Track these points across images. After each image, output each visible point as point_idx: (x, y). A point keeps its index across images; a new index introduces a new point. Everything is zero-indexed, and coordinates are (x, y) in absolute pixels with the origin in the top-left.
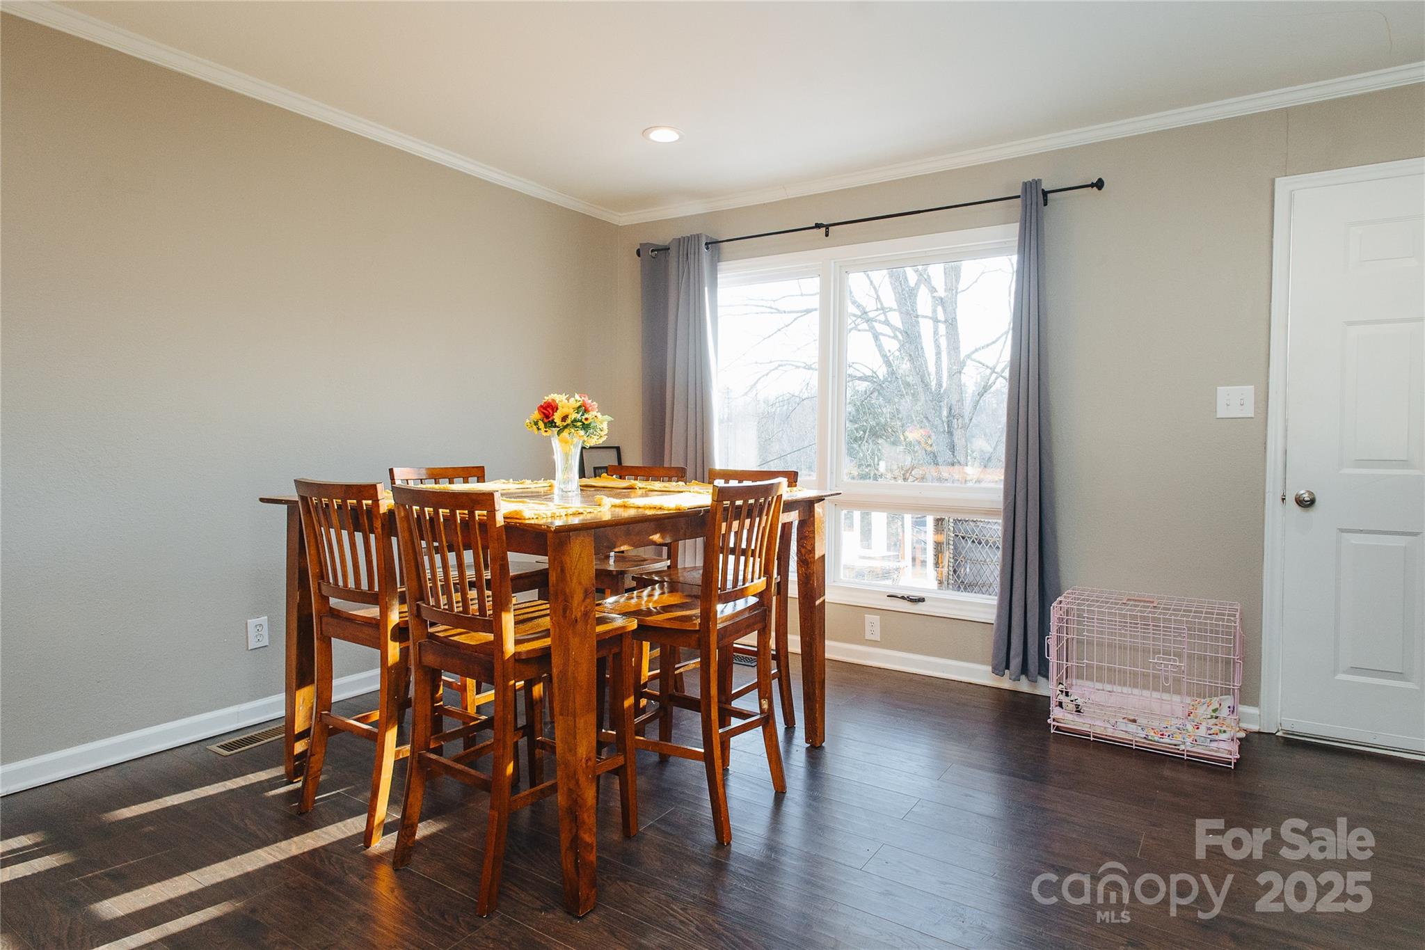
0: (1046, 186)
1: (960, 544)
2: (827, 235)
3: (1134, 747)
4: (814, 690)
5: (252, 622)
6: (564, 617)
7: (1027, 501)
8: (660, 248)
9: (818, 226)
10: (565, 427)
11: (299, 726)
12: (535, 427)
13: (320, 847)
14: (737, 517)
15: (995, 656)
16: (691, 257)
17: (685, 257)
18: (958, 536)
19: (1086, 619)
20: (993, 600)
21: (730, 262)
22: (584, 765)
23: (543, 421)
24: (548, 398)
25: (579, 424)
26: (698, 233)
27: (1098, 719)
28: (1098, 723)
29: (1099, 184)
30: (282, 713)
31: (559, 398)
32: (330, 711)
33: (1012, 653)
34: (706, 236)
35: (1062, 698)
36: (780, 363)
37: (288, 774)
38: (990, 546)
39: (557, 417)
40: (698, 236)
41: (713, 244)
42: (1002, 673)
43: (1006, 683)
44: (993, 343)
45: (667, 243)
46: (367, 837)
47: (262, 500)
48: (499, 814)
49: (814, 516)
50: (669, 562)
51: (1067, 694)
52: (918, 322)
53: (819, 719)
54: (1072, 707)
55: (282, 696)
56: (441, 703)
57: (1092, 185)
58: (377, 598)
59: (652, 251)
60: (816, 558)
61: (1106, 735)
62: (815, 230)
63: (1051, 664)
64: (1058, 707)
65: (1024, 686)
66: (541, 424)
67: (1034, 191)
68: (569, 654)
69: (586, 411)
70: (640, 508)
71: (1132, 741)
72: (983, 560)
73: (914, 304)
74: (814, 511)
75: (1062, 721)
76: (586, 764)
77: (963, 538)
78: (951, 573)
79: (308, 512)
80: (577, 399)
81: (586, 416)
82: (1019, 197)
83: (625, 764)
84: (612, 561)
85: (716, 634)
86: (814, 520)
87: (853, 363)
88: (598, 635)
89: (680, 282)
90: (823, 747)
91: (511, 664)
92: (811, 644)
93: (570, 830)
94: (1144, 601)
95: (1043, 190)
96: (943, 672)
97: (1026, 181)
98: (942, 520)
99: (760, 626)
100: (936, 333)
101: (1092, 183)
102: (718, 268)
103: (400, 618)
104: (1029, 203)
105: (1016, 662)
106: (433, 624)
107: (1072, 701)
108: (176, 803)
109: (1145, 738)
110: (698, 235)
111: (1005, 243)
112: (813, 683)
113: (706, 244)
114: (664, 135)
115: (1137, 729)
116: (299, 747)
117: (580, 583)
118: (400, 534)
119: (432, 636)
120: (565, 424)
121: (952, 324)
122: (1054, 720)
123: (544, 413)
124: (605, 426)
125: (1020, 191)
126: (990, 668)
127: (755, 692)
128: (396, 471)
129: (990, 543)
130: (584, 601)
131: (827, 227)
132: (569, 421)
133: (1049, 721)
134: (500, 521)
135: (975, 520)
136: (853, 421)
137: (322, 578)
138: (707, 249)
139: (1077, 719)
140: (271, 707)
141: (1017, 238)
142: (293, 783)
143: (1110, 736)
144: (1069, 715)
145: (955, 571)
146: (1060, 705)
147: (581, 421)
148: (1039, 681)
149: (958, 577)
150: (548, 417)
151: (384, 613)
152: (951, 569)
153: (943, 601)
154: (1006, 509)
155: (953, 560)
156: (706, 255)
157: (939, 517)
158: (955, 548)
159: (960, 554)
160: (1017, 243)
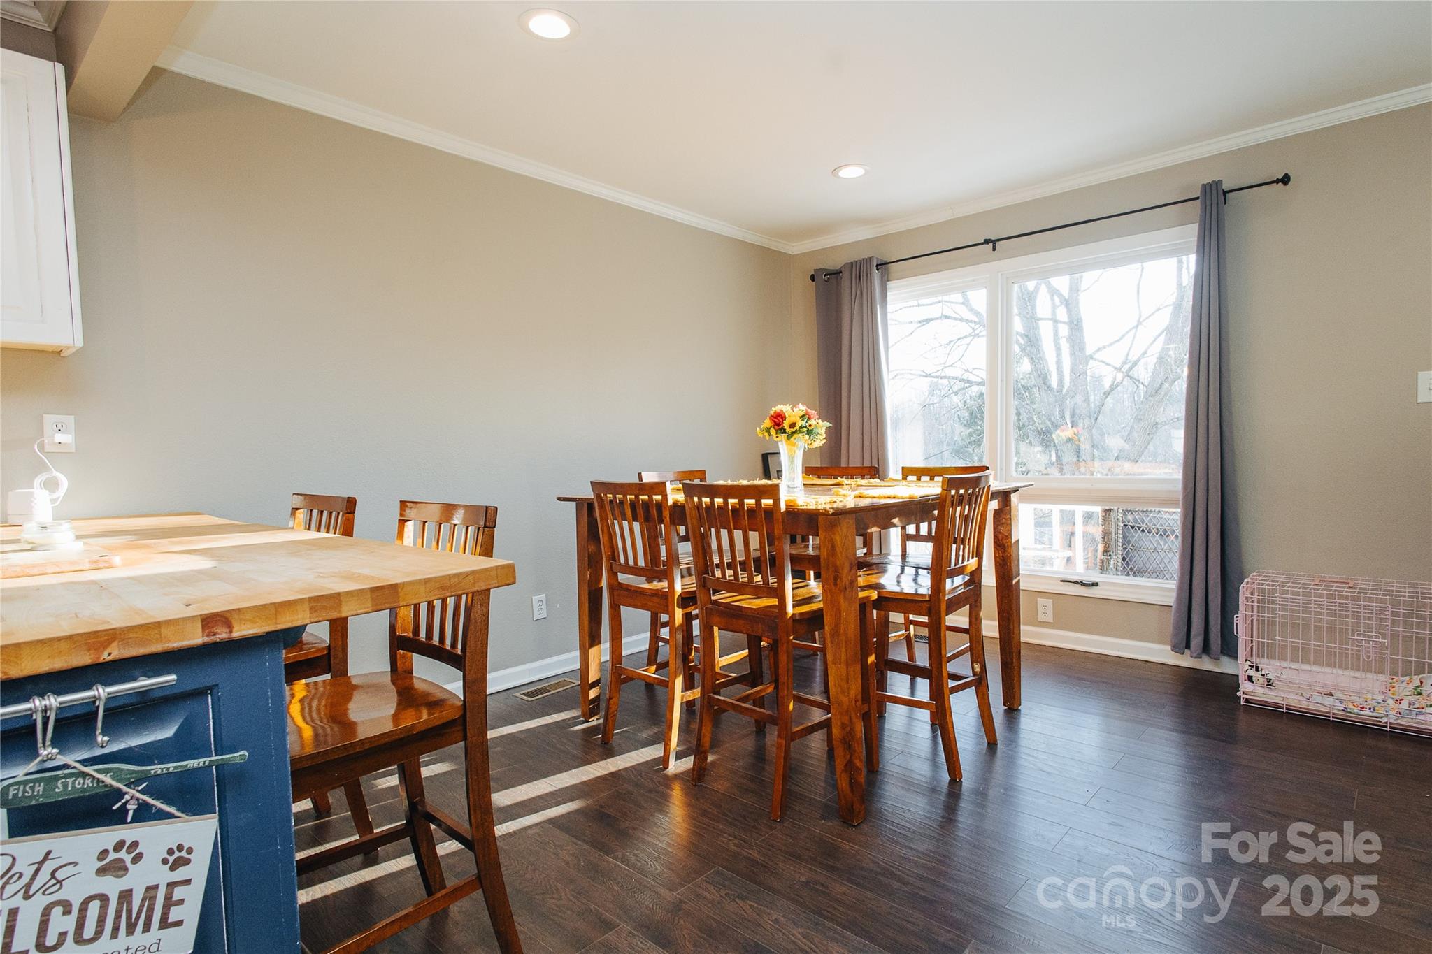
0: (1226, 187)
1: (1129, 534)
2: (994, 249)
3: (1331, 719)
4: (1012, 659)
5: (535, 598)
6: (836, 584)
7: (1208, 489)
8: (833, 272)
9: (987, 242)
10: (793, 433)
11: (592, 678)
12: (766, 434)
13: (631, 767)
14: (960, 503)
15: (1175, 635)
16: (864, 279)
17: (858, 279)
18: (1127, 525)
19: (1278, 599)
20: (1173, 585)
21: (901, 280)
22: (854, 705)
23: (774, 428)
24: (778, 408)
25: (805, 429)
26: (870, 256)
27: (1290, 692)
28: (1292, 696)
29: (1285, 180)
30: (578, 666)
31: (786, 409)
32: (621, 664)
33: (1193, 632)
34: (877, 258)
35: (1252, 672)
36: (897, 372)
37: (584, 715)
38: (1161, 534)
39: (786, 425)
40: (870, 259)
41: (883, 265)
42: (1182, 651)
43: (1186, 661)
44: (1118, 341)
45: (838, 268)
46: (664, 761)
47: (559, 499)
48: (786, 742)
49: (1010, 505)
50: (865, 550)
51: (1257, 669)
52: (1037, 324)
53: (1016, 686)
54: (1263, 680)
55: (577, 653)
56: (693, 664)
57: (1277, 181)
58: (666, 573)
59: (825, 275)
60: (1013, 542)
61: (1301, 708)
62: (985, 245)
63: (1240, 641)
64: (1247, 682)
65: (1207, 664)
66: (773, 431)
67: (1214, 192)
68: (840, 615)
69: (809, 418)
70: (875, 497)
71: (1329, 713)
72: (1154, 548)
73: (1033, 307)
74: (1010, 501)
75: (1252, 694)
76: (855, 704)
77: (1132, 527)
78: (1120, 560)
79: (602, 507)
80: (802, 408)
81: (810, 423)
82: (1197, 198)
83: (869, 711)
84: (810, 549)
85: (945, 603)
86: (1010, 508)
87: (974, 369)
88: (860, 599)
89: (853, 300)
90: (1020, 710)
91: (790, 623)
92: (1009, 619)
93: (845, 756)
94: (1337, 582)
95: (1223, 190)
96: (1119, 651)
97: (1205, 183)
98: (1110, 510)
99: (971, 600)
100: (1056, 334)
101: (1278, 179)
102: (888, 286)
103: (682, 589)
104: (1208, 203)
105: (1197, 641)
106: (715, 592)
107: (1264, 675)
108: (510, 732)
109: (1343, 710)
111: (1180, 244)
112: (1011, 653)
113: (877, 266)
114: (851, 172)
115: (1334, 701)
116: (592, 694)
117: (847, 557)
118: (689, 520)
119: (715, 603)
120: (794, 430)
121: (1076, 325)
122: (1243, 693)
123: (774, 421)
124: (823, 431)
125: (1199, 193)
126: (1169, 648)
127: (968, 655)
128: (643, 474)
129: (1161, 532)
130: (850, 571)
131: (994, 242)
132: (797, 427)
133: (1238, 693)
134: (783, 507)
135: (1145, 510)
136: (967, 426)
137: (614, 560)
138: (878, 270)
139: (1267, 691)
140: (565, 662)
141: (1196, 239)
142: (588, 722)
143: (1304, 708)
144: (1260, 688)
145: (1124, 559)
146: (1250, 679)
147: (806, 427)
148: (1225, 660)
149: (1127, 564)
150: (778, 425)
151: (671, 585)
152: (1120, 556)
153: (1116, 585)
154: (1185, 497)
155: (1121, 549)
156: (876, 275)
157: (1107, 508)
158: (1125, 537)
159: (1129, 542)
160: (1196, 243)
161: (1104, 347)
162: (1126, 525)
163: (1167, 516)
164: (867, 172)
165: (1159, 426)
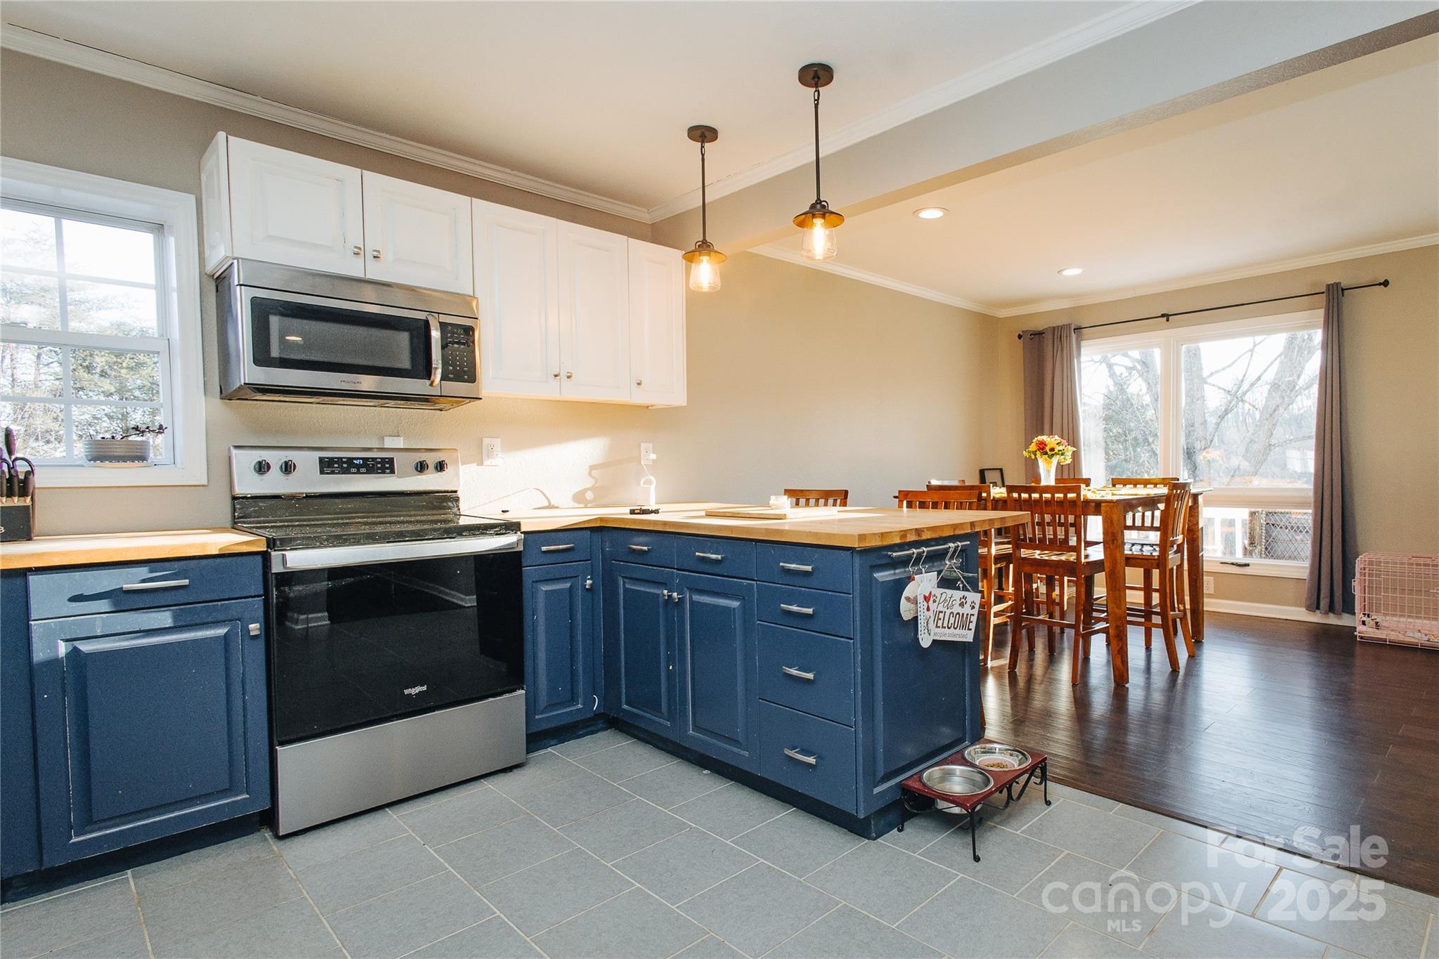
0: (1343, 285)
1: (1270, 529)
2: (1167, 320)
3: (1419, 646)
8: (1038, 333)
9: (1163, 316)
10: (1053, 455)
12: (1033, 456)
15: (1309, 599)
16: (1063, 338)
17: (1059, 339)
20: (1306, 565)
21: (1092, 340)
23: (1039, 451)
24: (1040, 438)
26: (1068, 322)
27: (1392, 631)
28: (1393, 633)
29: (1386, 283)
31: (1048, 437)
34: (1074, 324)
35: (1365, 620)
39: (1047, 449)
41: (1078, 329)
42: (1314, 611)
43: (1316, 618)
45: (1041, 329)
49: (1198, 504)
51: (1369, 616)
53: (1201, 625)
54: (1372, 623)
57: (1380, 284)
59: (1031, 335)
60: (1200, 528)
61: (1399, 641)
62: (1161, 318)
63: (1356, 601)
64: (1361, 626)
65: (1332, 620)
66: (1038, 454)
67: (1335, 289)
69: (1062, 445)
71: (1418, 642)
74: (1198, 501)
75: (1365, 635)
77: (1273, 525)
78: (1263, 550)
81: (1062, 448)
82: (1323, 293)
90: (1203, 642)
92: (1197, 580)
93: (1118, 645)
94: (1425, 558)
95: (1342, 288)
97: (1328, 283)
98: (1255, 513)
101: (1380, 282)
102: (1081, 344)
104: (1331, 297)
107: (1373, 620)
110: (1069, 325)
111: (1314, 322)
113: (1074, 329)
114: (1073, 272)
115: (1421, 635)
117: (1120, 528)
120: (1054, 453)
122: (1359, 634)
123: (1040, 447)
124: (1070, 453)
125: (1324, 289)
126: (1304, 609)
130: (1121, 536)
131: (1169, 316)
132: (1056, 451)
133: (1355, 635)
135: (1283, 512)
138: (1075, 334)
139: (1375, 631)
141: (1322, 319)
144: (1370, 629)
145: (1266, 549)
146: (1364, 624)
147: (1061, 451)
148: (1346, 616)
149: (1269, 552)
150: (1043, 449)
151: (989, 551)
152: (1263, 547)
153: (1261, 565)
154: (1315, 501)
155: (1264, 541)
156: (1074, 336)
157: (1253, 510)
158: (1267, 532)
159: (1270, 536)
160: (1322, 322)
161: (1218, 372)
162: (1268, 524)
163: (1299, 516)
164: (1084, 271)
165: (1272, 448)
